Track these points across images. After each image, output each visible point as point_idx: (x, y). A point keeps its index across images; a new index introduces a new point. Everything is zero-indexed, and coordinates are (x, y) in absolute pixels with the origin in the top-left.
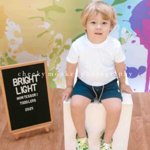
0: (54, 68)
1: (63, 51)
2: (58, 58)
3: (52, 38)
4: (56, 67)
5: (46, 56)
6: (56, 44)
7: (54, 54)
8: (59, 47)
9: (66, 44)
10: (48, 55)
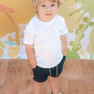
0: (78, 42)
1: (87, 27)
2: (82, 34)
3: (81, 16)
4: (80, 41)
5: (73, 32)
6: (83, 21)
7: (80, 30)
8: (85, 23)
9: (91, 21)
10: (75, 31)
